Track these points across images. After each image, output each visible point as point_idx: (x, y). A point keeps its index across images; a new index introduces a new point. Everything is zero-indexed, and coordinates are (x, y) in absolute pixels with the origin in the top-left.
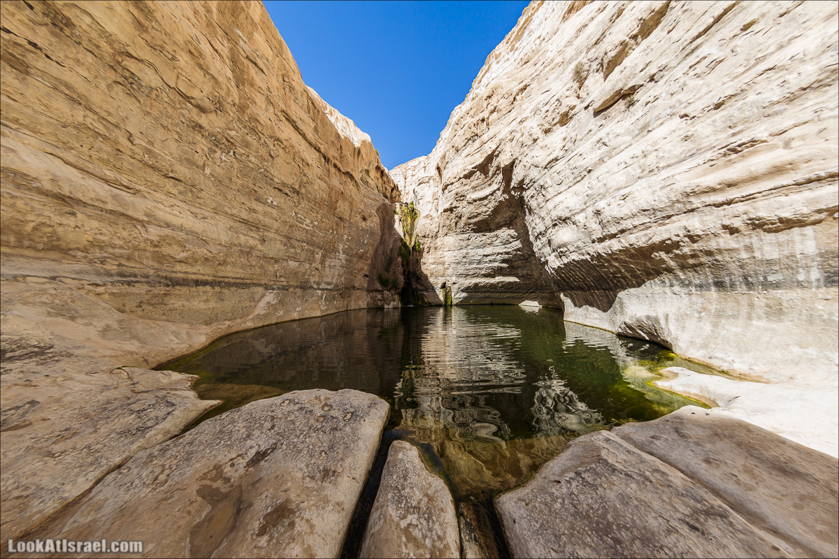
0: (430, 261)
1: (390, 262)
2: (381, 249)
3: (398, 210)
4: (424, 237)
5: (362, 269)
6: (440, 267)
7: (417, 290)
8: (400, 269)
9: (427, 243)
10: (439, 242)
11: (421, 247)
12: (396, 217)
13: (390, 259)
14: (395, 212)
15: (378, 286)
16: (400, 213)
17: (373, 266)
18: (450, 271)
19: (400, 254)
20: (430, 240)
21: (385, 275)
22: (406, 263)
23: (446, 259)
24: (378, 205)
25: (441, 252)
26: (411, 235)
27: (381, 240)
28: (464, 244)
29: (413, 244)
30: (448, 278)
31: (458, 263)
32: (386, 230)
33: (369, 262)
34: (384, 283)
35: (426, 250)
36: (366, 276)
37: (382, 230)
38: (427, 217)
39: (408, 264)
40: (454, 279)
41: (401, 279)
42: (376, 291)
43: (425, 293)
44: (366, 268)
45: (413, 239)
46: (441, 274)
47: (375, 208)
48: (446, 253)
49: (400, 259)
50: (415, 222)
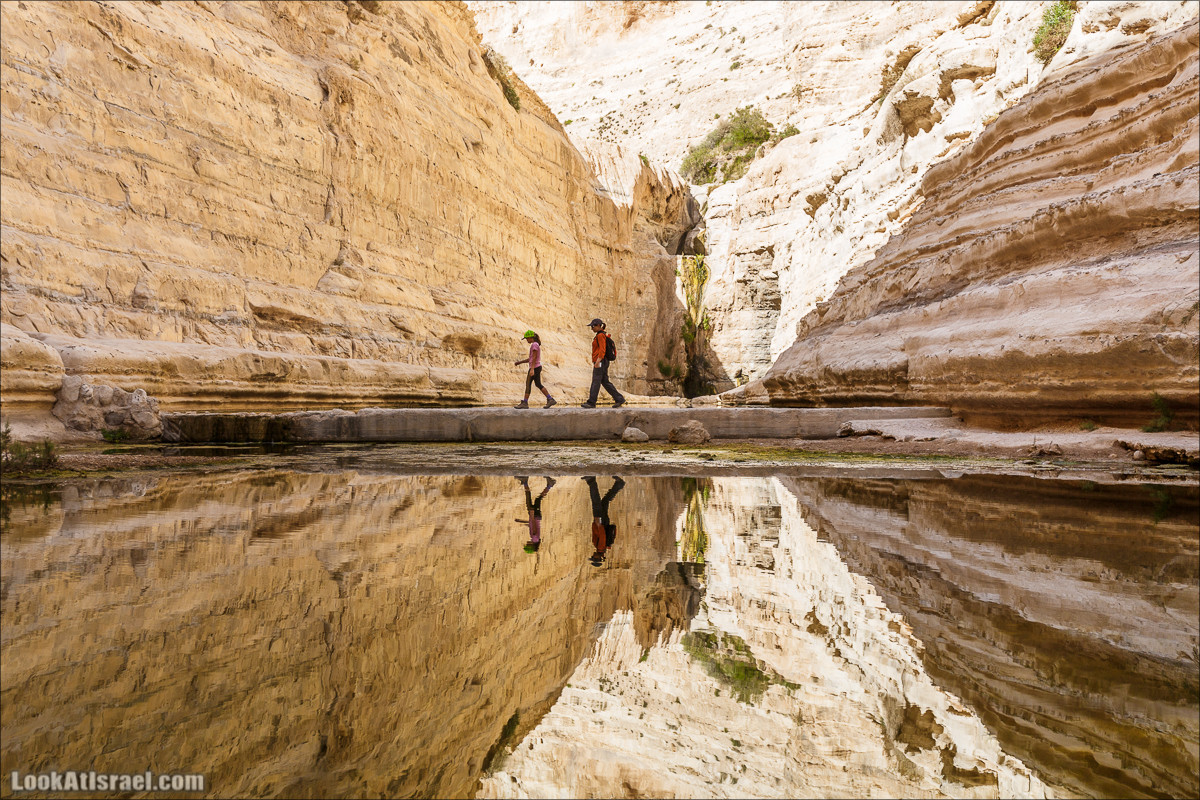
0: (723, 342)
1: (671, 346)
2: (660, 329)
3: (680, 268)
4: (715, 310)
5: (641, 357)
6: (735, 351)
7: (706, 380)
8: (684, 355)
9: (719, 317)
10: (734, 317)
11: (711, 323)
12: (678, 281)
13: (671, 342)
14: (676, 273)
15: (659, 375)
16: (682, 273)
17: (652, 352)
18: (746, 356)
19: (684, 337)
20: (722, 314)
21: (666, 362)
22: (691, 347)
23: (742, 340)
24: (653, 263)
25: (736, 331)
26: (697, 308)
27: (659, 317)
28: (763, 322)
29: (699, 321)
30: (745, 365)
31: (757, 346)
32: (665, 303)
33: (648, 347)
34: (665, 371)
35: (717, 327)
36: (645, 364)
37: (660, 303)
38: (719, 282)
39: (693, 346)
40: (752, 366)
41: (685, 366)
42: (657, 380)
43: (715, 384)
44: (645, 354)
45: (700, 314)
46: (736, 359)
47: (650, 271)
48: (743, 333)
49: (683, 343)
50: (704, 288)
